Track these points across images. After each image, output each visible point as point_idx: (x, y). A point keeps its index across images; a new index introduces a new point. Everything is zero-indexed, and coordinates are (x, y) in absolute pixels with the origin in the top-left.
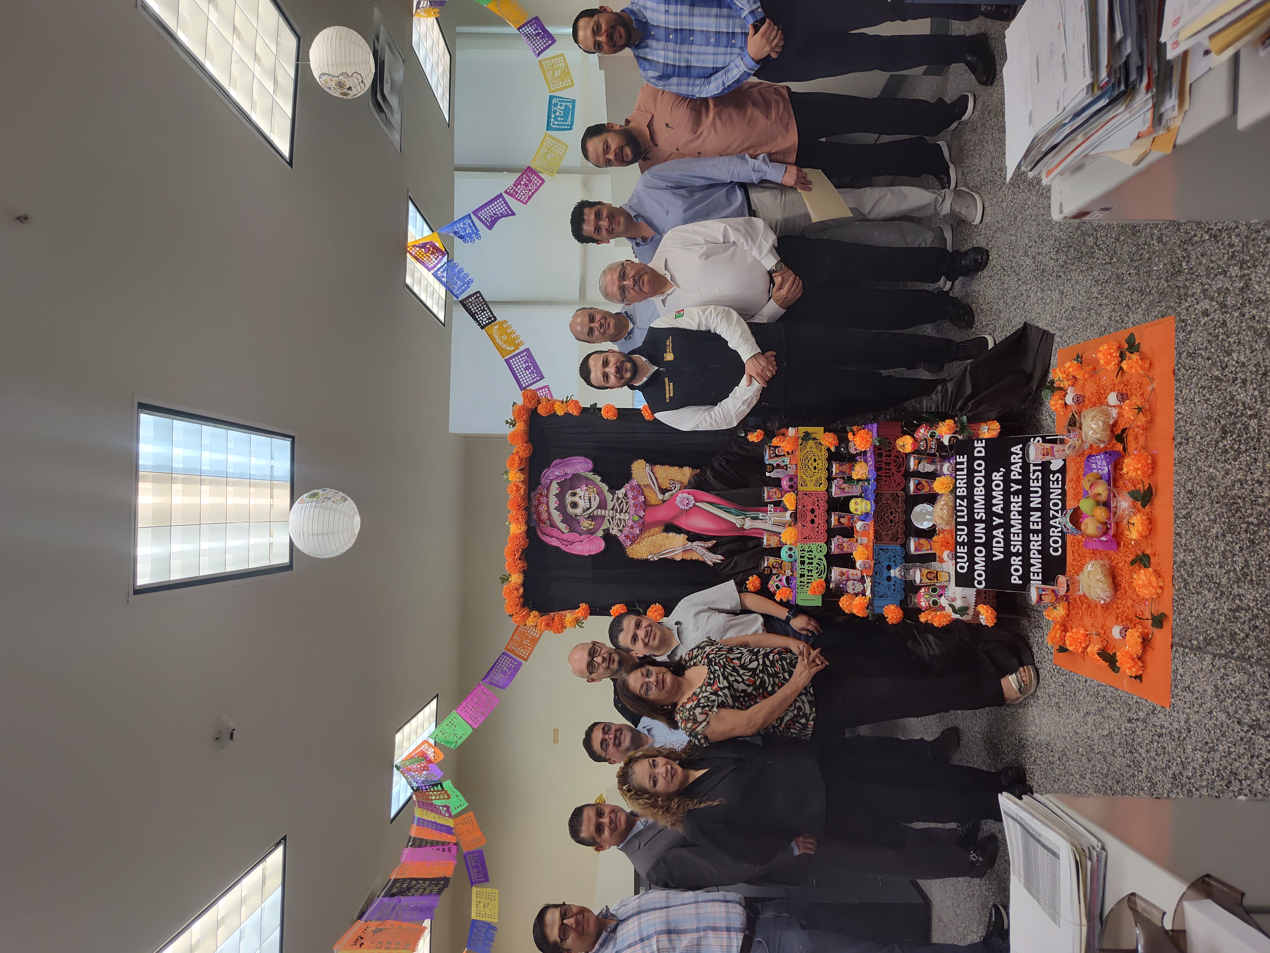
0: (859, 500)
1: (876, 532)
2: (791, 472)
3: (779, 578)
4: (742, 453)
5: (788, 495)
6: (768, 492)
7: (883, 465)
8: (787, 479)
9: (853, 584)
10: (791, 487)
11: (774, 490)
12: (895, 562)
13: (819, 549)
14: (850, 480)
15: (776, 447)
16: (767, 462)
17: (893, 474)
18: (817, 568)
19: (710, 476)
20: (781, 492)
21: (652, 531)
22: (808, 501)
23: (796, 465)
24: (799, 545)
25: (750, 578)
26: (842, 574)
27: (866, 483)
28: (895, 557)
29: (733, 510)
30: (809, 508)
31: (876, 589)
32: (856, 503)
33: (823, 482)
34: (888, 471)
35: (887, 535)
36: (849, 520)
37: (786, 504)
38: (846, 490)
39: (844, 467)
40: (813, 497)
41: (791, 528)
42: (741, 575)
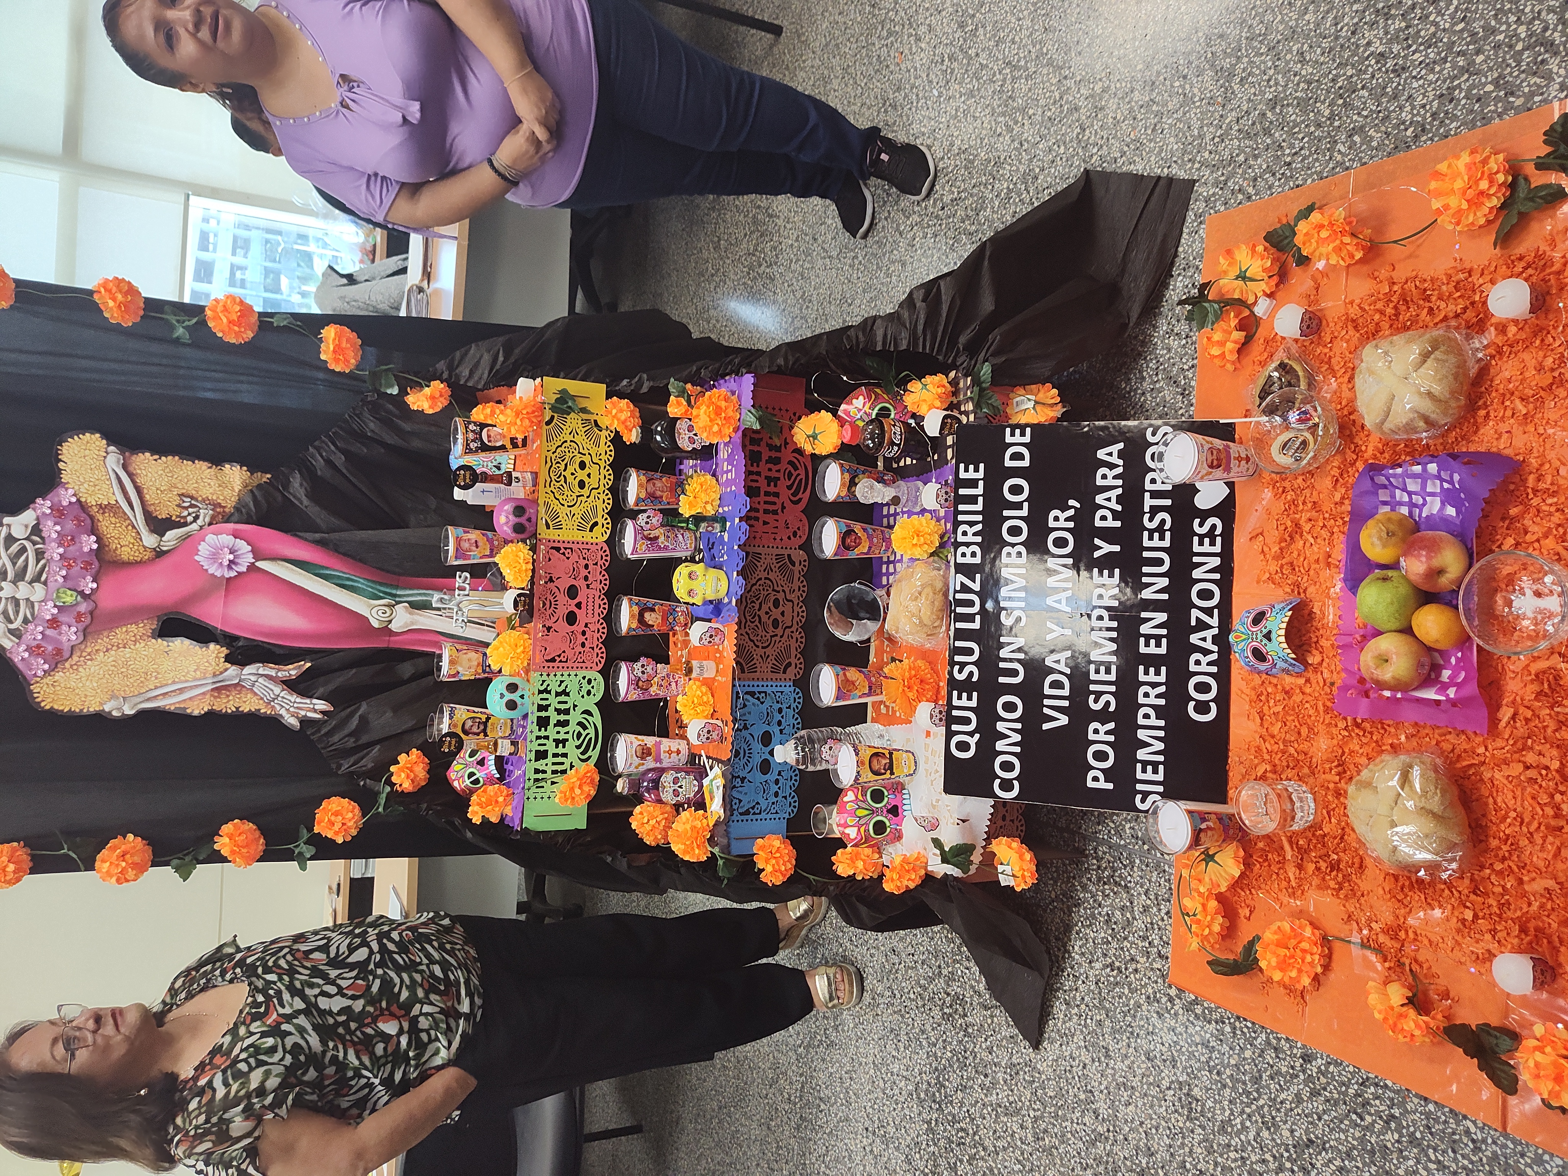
0: (699, 568)
1: (740, 650)
2: (518, 491)
3: (478, 756)
4: (391, 439)
5: (508, 548)
6: (458, 540)
7: (762, 483)
8: (508, 507)
9: (676, 781)
10: (519, 529)
11: (474, 535)
12: (779, 723)
13: (586, 687)
14: (671, 516)
15: (483, 426)
16: (454, 464)
17: (783, 508)
18: (579, 735)
19: (301, 493)
20: (490, 541)
21: (121, 634)
22: (561, 567)
23: (535, 475)
24: (535, 676)
25: (402, 758)
26: (645, 753)
27: (718, 526)
28: (780, 711)
29: (361, 584)
30: (565, 583)
31: (735, 794)
32: (690, 576)
33: (601, 521)
34: (771, 499)
35: (765, 657)
36: (665, 618)
37: (505, 571)
38: (662, 539)
39: (658, 484)
40: (574, 557)
41: (515, 634)
42: (378, 747)
